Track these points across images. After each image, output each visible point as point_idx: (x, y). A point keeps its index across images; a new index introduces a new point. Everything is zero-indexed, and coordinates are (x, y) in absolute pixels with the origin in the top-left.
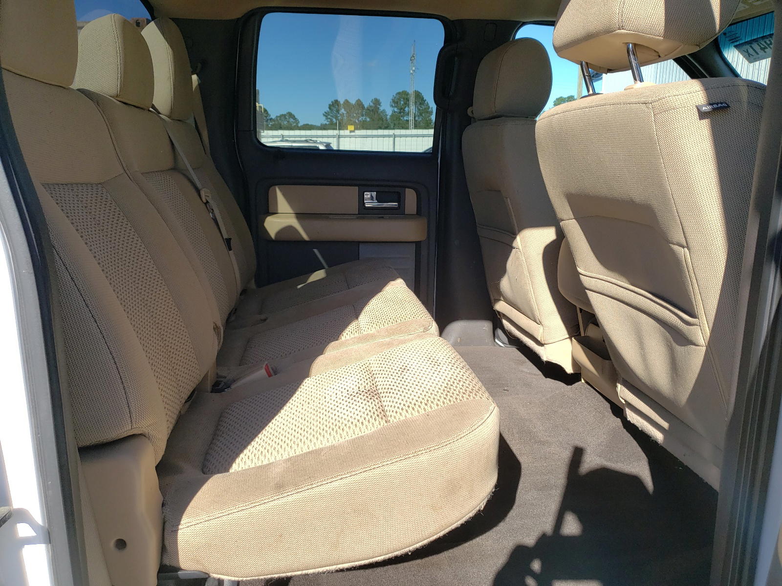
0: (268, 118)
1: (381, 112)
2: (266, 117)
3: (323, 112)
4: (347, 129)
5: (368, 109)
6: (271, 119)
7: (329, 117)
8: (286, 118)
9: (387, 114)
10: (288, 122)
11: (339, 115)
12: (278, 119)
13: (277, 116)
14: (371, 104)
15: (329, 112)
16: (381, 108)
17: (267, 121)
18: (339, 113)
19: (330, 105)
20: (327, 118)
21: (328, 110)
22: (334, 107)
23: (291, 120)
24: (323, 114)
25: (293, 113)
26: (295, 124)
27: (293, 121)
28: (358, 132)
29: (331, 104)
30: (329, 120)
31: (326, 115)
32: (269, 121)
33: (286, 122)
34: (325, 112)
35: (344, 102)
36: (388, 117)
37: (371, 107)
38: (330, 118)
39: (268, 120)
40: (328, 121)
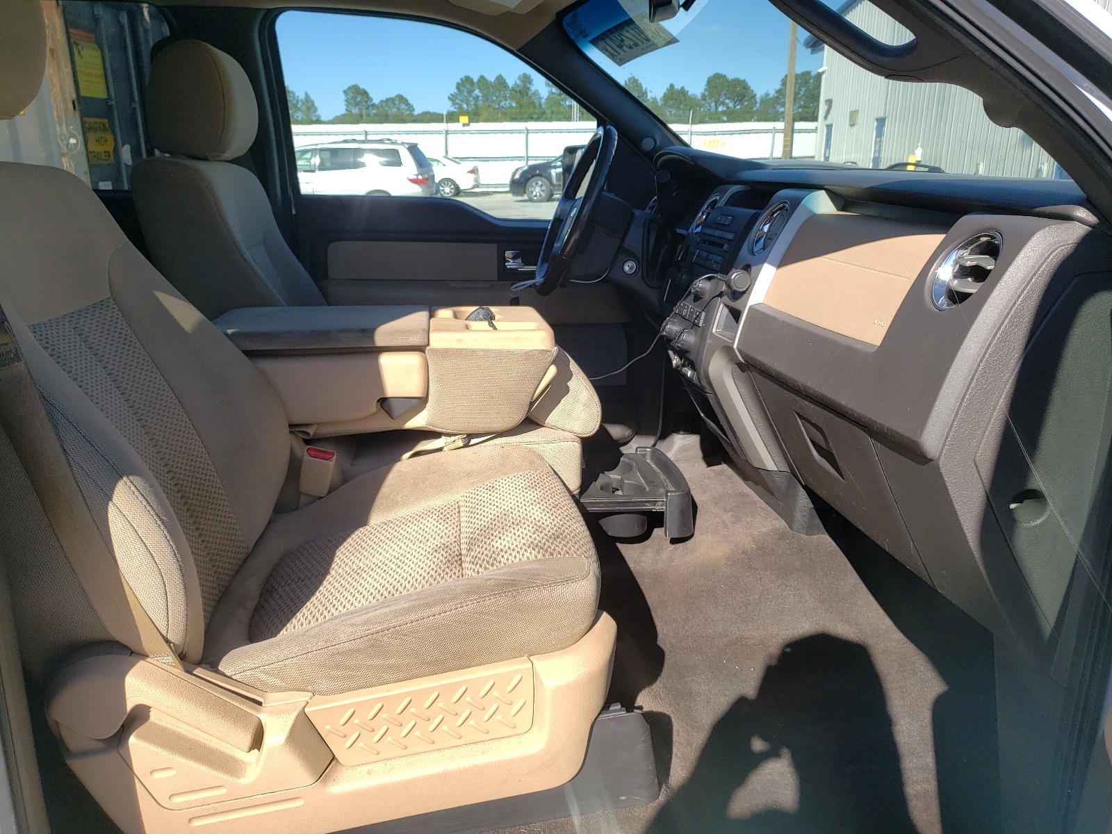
0: (369, 103)
1: (533, 94)
2: (366, 102)
3: (449, 95)
4: (458, 121)
5: (513, 89)
6: (373, 105)
7: (457, 101)
8: (395, 104)
9: (541, 96)
10: (398, 109)
11: (471, 99)
12: (384, 104)
13: (382, 101)
14: (518, 82)
15: (457, 95)
16: (533, 88)
17: (367, 108)
18: (471, 96)
19: (458, 84)
20: (454, 104)
21: (456, 91)
22: (464, 86)
23: (403, 106)
24: (449, 97)
25: (405, 96)
26: (408, 112)
27: (406, 107)
28: (474, 126)
29: (461, 82)
30: (457, 106)
31: (452, 98)
32: (370, 108)
33: (396, 110)
34: (451, 95)
35: (479, 79)
36: (543, 101)
37: (518, 86)
38: (458, 104)
39: (369, 106)
40: (455, 108)
